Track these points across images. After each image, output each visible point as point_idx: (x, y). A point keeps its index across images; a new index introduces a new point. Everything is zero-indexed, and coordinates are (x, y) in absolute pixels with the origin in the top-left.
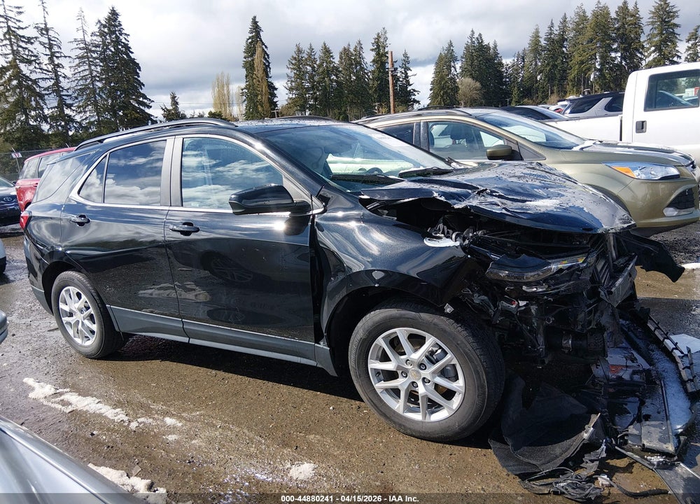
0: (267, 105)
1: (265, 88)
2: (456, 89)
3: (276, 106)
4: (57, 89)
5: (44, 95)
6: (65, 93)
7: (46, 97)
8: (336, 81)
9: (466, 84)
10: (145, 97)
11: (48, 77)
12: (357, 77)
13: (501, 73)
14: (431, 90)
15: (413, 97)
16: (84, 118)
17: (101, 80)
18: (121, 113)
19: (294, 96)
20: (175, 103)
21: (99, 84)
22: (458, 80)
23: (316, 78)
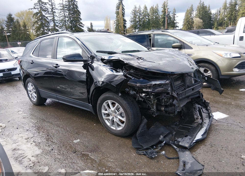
0: (123, 27)
1: (122, 21)
2: (193, 22)
3: (126, 27)
4: (54, 20)
5: (49, 22)
6: (56, 21)
7: (50, 23)
8: (148, 19)
9: (197, 21)
10: (82, 23)
11: (51, 16)
12: (156, 17)
13: (211, 17)
14: (183, 22)
15: (176, 25)
16: (62, 30)
17: (68, 18)
18: (74, 29)
19: (132, 24)
20: (92, 26)
21: (67, 19)
22: (194, 19)
23: (141, 17)
